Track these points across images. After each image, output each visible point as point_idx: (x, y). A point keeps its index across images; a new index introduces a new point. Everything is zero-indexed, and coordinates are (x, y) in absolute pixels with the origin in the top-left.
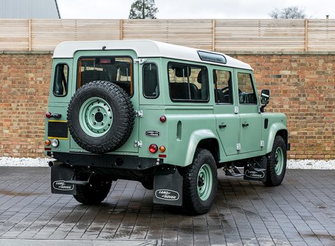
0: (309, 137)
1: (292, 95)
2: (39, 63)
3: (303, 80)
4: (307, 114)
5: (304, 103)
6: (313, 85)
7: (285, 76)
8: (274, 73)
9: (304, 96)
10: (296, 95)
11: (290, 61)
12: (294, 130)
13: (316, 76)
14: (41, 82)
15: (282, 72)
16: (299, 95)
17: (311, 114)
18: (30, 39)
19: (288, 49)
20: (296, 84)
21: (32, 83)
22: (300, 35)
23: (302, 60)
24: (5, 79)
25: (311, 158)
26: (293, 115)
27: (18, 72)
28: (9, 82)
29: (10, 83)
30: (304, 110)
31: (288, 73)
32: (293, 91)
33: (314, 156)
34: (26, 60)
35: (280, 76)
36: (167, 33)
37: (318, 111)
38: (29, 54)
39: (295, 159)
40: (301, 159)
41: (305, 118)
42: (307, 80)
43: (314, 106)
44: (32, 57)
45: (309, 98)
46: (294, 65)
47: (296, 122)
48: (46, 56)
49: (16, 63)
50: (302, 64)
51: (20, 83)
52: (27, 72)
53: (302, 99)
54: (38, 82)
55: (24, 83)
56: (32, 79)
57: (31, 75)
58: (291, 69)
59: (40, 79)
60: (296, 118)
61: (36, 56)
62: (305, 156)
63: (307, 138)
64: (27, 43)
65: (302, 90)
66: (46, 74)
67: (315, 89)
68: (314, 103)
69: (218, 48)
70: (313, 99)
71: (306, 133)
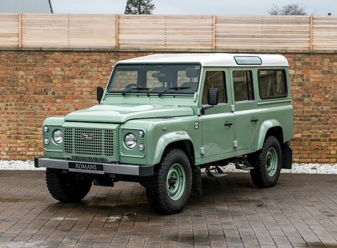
0: (314, 140)
1: (296, 96)
2: (30, 60)
3: (308, 80)
4: (311, 116)
5: (308, 104)
9: (309, 96)
10: (300, 96)
11: (295, 60)
12: (298, 132)
13: (322, 76)
14: (31, 80)
16: (304, 96)
17: (316, 116)
18: (20, 35)
19: (291, 47)
20: (300, 84)
21: (23, 81)
22: (305, 33)
23: (307, 60)
25: (317, 162)
26: (297, 116)
27: (7, 69)
30: (308, 112)
32: (298, 92)
33: (319, 160)
34: (16, 57)
36: (166, 29)
37: (323, 112)
38: (19, 50)
39: (299, 163)
40: (305, 163)
41: (309, 120)
42: (311, 80)
43: (319, 108)
44: (22, 54)
45: (313, 99)
46: (299, 64)
47: (300, 124)
48: (36, 53)
49: (5, 60)
50: (307, 63)
51: (9, 81)
52: (17, 69)
53: (306, 100)
54: (28, 80)
55: (14, 81)
56: (22, 77)
57: (21, 73)
58: (295, 68)
59: (31, 77)
60: (300, 120)
61: (27, 53)
62: (310, 160)
63: (311, 140)
64: (17, 39)
65: (307, 90)
66: (36, 72)
67: (320, 90)
68: (319, 104)
69: (219, 45)
70: (318, 100)
71: (310, 136)
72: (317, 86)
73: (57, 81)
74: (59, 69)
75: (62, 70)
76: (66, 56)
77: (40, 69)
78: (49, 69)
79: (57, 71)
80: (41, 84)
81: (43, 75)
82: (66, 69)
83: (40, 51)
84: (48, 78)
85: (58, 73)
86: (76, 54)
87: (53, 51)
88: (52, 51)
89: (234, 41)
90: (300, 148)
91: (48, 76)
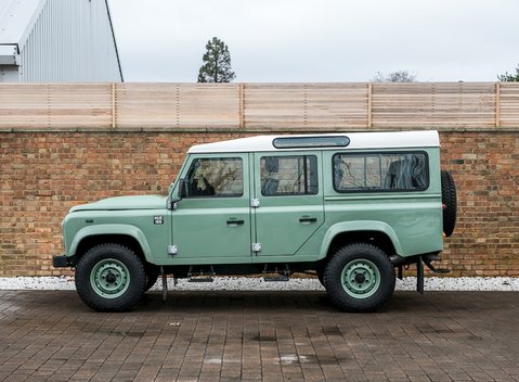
0: (503, 246)
1: (478, 188)
2: (128, 144)
3: (494, 167)
4: (499, 215)
5: (495, 199)
6: (507, 173)
7: (469, 162)
8: (455, 157)
9: (495, 188)
10: (484, 188)
11: (476, 140)
12: (481, 236)
13: (513, 161)
14: (129, 171)
15: (465, 156)
16: (489, 188)
17: (505, 214)
18: (113, 112)
19: (472, 124)
20: (484, 173)
21: (118, 172)
22: (490, 104)
23: (493, 140)
24: (79, 167)
25: (506, 275)
26: (479, 215)
27: (98, 157)
28: (84, 172)
29: (86, 172)
30: (495, 209)
31: (473, 157)
32: (481, 183)
33: (509, 273)
34: (109, 141)
35: (461, 162)
37: (514, 209)
38: (113, 132)
39: (484, 276)
40: (491, 276)
41: (496, 220)
42: (499, 167)
43: (509, 203)
44: (117, 137)
45: (502, 192)
46: (482, 146)
47: (484, 225)
48: (136, 135)
49: (95, 145)
50: (492, 145)
51: (100, 173)
52: (110, 157)
53: (492, 193)
54: (125, 171)
55: (106, 173)
56: (117, 167)
57: (116, 162)
58: (477, 152)
59: (128, 167)
60: (485, 219)
61: (123, 135)
62: (497, 273)
63: (498, 246)
64: (109, 117)
65: (492, 180)
66: (136, 160)
67: (511, 180)
68: (509, 198)
69: (377, 122)
70: (508, 193)
71: (498, 241)
72: (506, 175)
73: (163, 172)
74: (166, 156)
75: (170, 157)
76: (175, 138)
77: (140, 156)
78: (153, 156)
79: (164, 158)
80: (142, 176)
81: (144, 165)
82: (176, 155)
83: (141, 132)
84: (152, 168)
85: (165, 161)
86: (188, 135)
87: (158, 132)
88: (156, 132)
89: (395, 117)
90: (485, 256)
91: (151, 166)
